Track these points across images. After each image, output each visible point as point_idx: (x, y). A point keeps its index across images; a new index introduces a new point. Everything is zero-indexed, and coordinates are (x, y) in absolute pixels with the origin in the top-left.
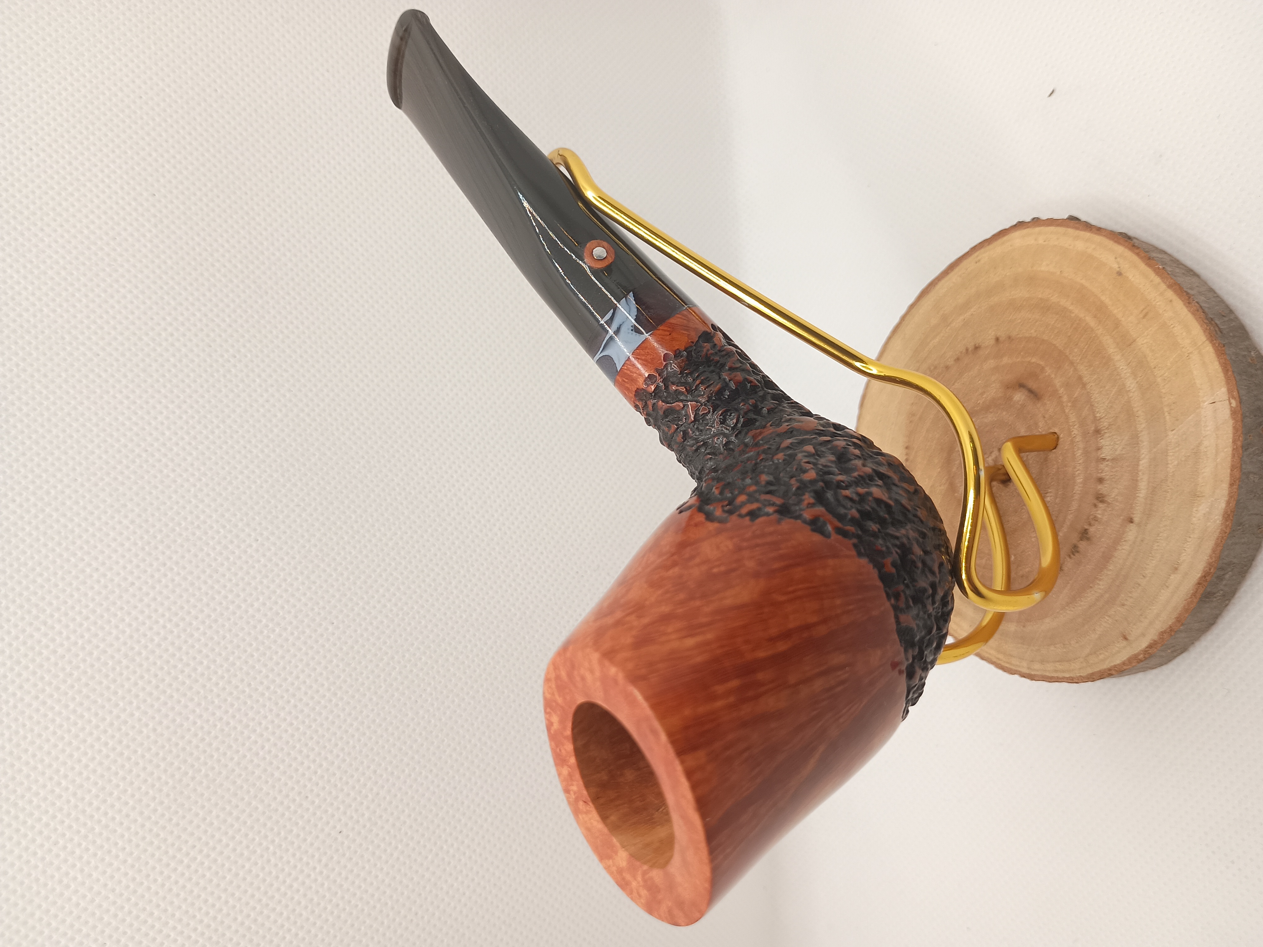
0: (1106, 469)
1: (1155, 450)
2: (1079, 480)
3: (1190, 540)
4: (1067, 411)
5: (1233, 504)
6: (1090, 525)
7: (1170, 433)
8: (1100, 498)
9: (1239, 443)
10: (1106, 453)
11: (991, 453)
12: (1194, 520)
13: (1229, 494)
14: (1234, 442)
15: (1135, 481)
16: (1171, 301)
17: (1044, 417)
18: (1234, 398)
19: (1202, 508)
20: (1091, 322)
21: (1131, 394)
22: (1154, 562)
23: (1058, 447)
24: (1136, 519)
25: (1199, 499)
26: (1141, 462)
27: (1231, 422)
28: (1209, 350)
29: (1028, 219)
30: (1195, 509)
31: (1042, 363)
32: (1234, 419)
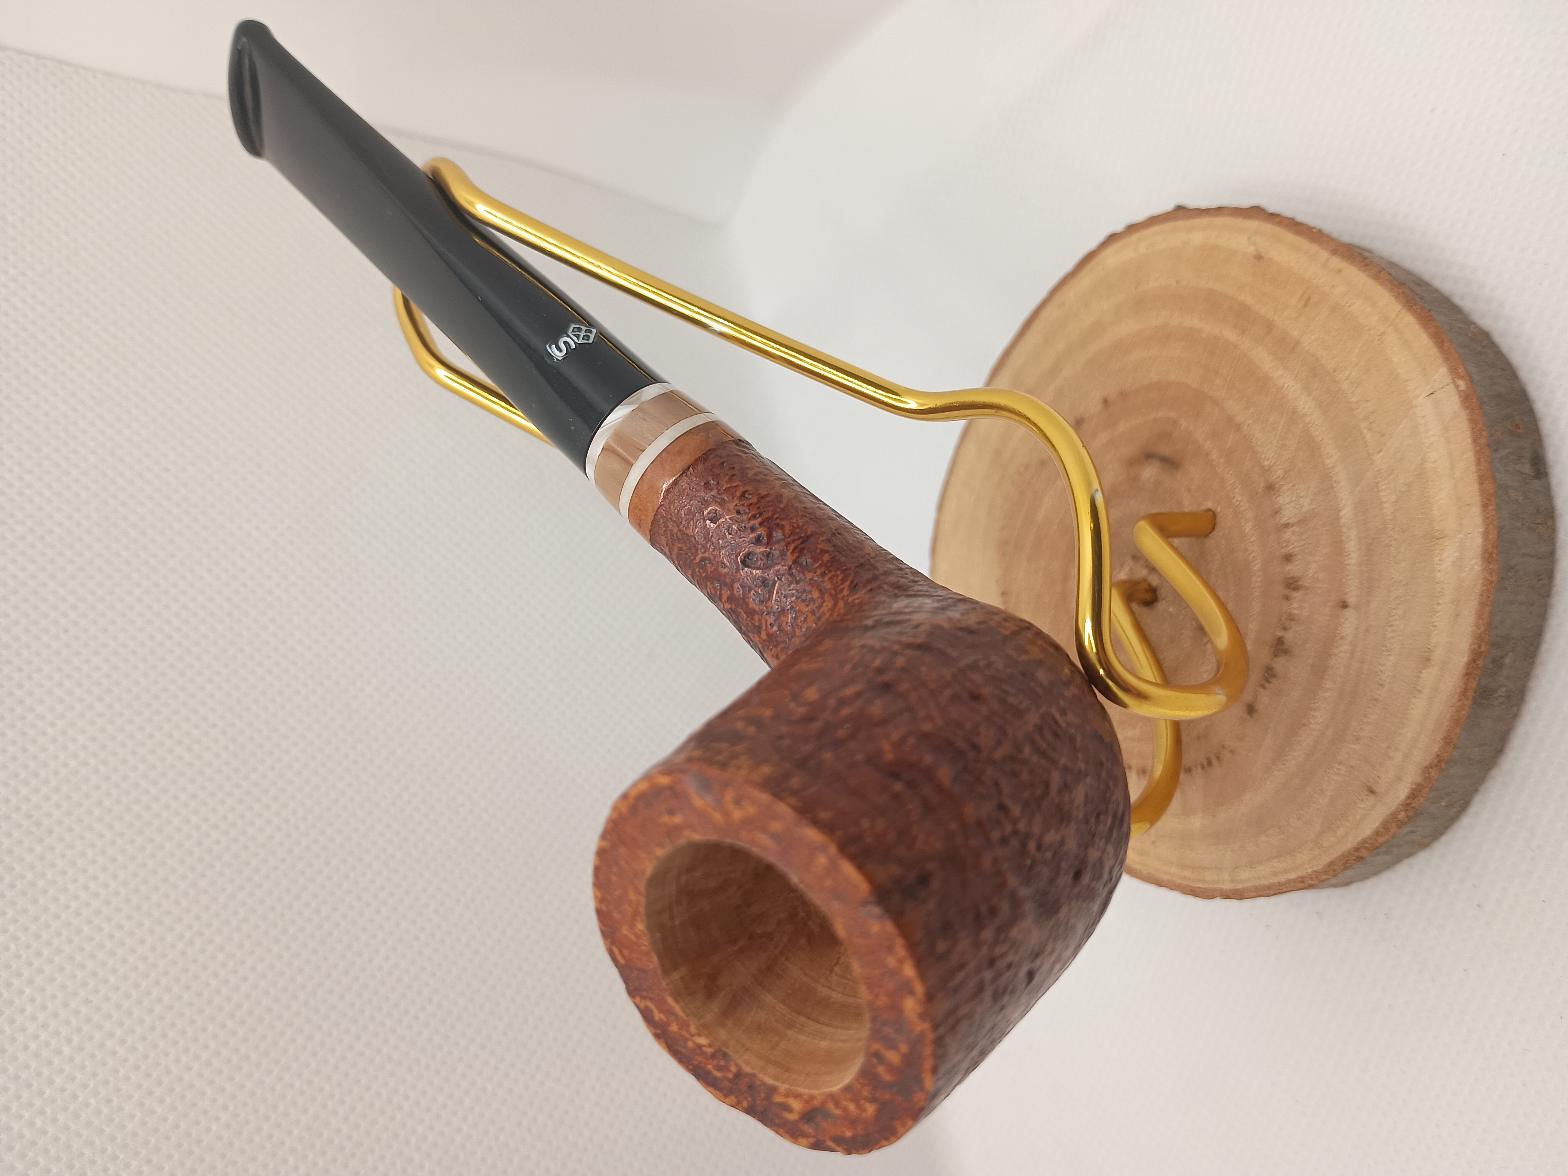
0: (1293, 537)
1: (1359, 488)
2: (1257, 567)
3: (1439, 608)
4: (1220, 470)
5: (1493, 536)
6: (1285, 629)
7: (1377, 458)
8: (1293, 585)
9: (1483, 441)
10: (1289, 514)
11: (1122, 566)
12: (1440, 576)
13: (1484, 521)
14: (1475, 440)
15: (1338, 545)
16: (1339, 271)
17: (1189, 490)
18: (1461, 378)
19: (1448, 555)
20: (1230, 334)
21: (1309, 418)
22: (1391, 658)
23: (1218, 527)
24: (1352, 600)
25: (1439, 542)
26: (1342, 513)
27: (1464, 415)
28: (1409, 321)
29: (1119, 227)
30: (1437, 559)
31: (1173, 415)
32: (1467, 408)
